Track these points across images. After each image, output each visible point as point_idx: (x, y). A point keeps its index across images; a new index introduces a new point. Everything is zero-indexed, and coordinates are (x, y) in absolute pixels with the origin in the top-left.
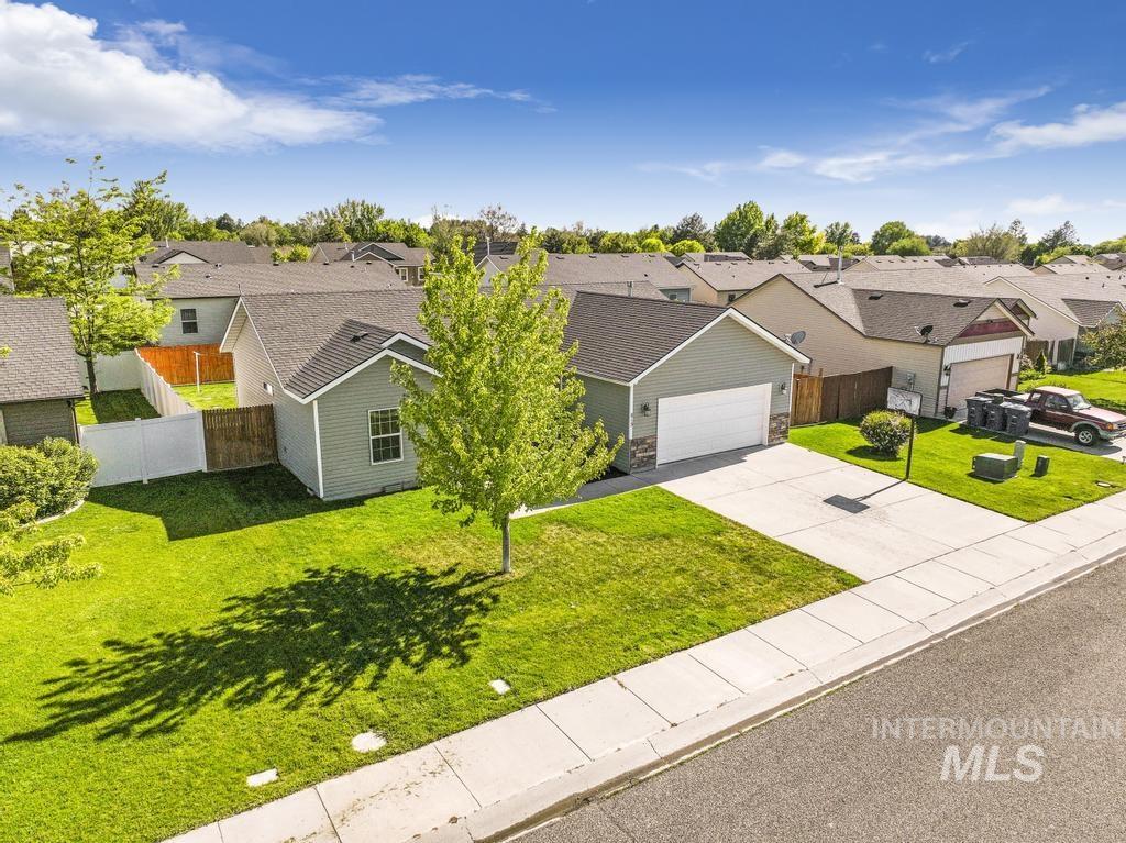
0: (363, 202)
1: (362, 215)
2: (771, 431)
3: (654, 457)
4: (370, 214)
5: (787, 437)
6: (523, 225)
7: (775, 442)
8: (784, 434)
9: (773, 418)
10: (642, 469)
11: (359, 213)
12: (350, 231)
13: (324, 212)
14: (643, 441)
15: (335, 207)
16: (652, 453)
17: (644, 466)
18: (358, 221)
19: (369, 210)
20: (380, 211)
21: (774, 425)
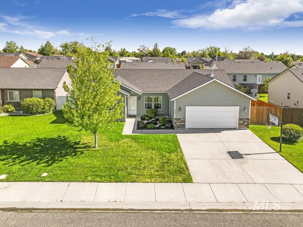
0: (214, 47)
1: (214, 50)
2: (239, 124)
3: (185, 125)
4: (216, 50)
5: (248, 127)
6: (273, 53)
7: (242, 128)
8: (247, 126)
9: (240, 120)
10: (179, 128)
11: (213, 50)
12: (209, 55)
13: (203, 49)
14: (179, 119)
15: (206, 48)
16: (184, 124)
17: (180, 127)
18: (212, 52)
19: (216, 49)
20: (219, 49)
21: (241, 122)
